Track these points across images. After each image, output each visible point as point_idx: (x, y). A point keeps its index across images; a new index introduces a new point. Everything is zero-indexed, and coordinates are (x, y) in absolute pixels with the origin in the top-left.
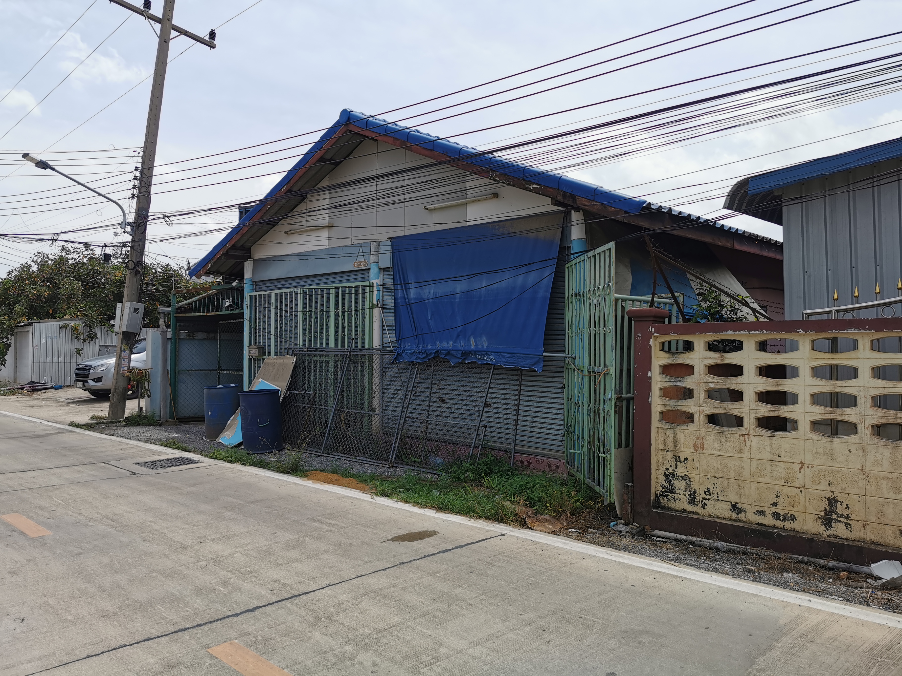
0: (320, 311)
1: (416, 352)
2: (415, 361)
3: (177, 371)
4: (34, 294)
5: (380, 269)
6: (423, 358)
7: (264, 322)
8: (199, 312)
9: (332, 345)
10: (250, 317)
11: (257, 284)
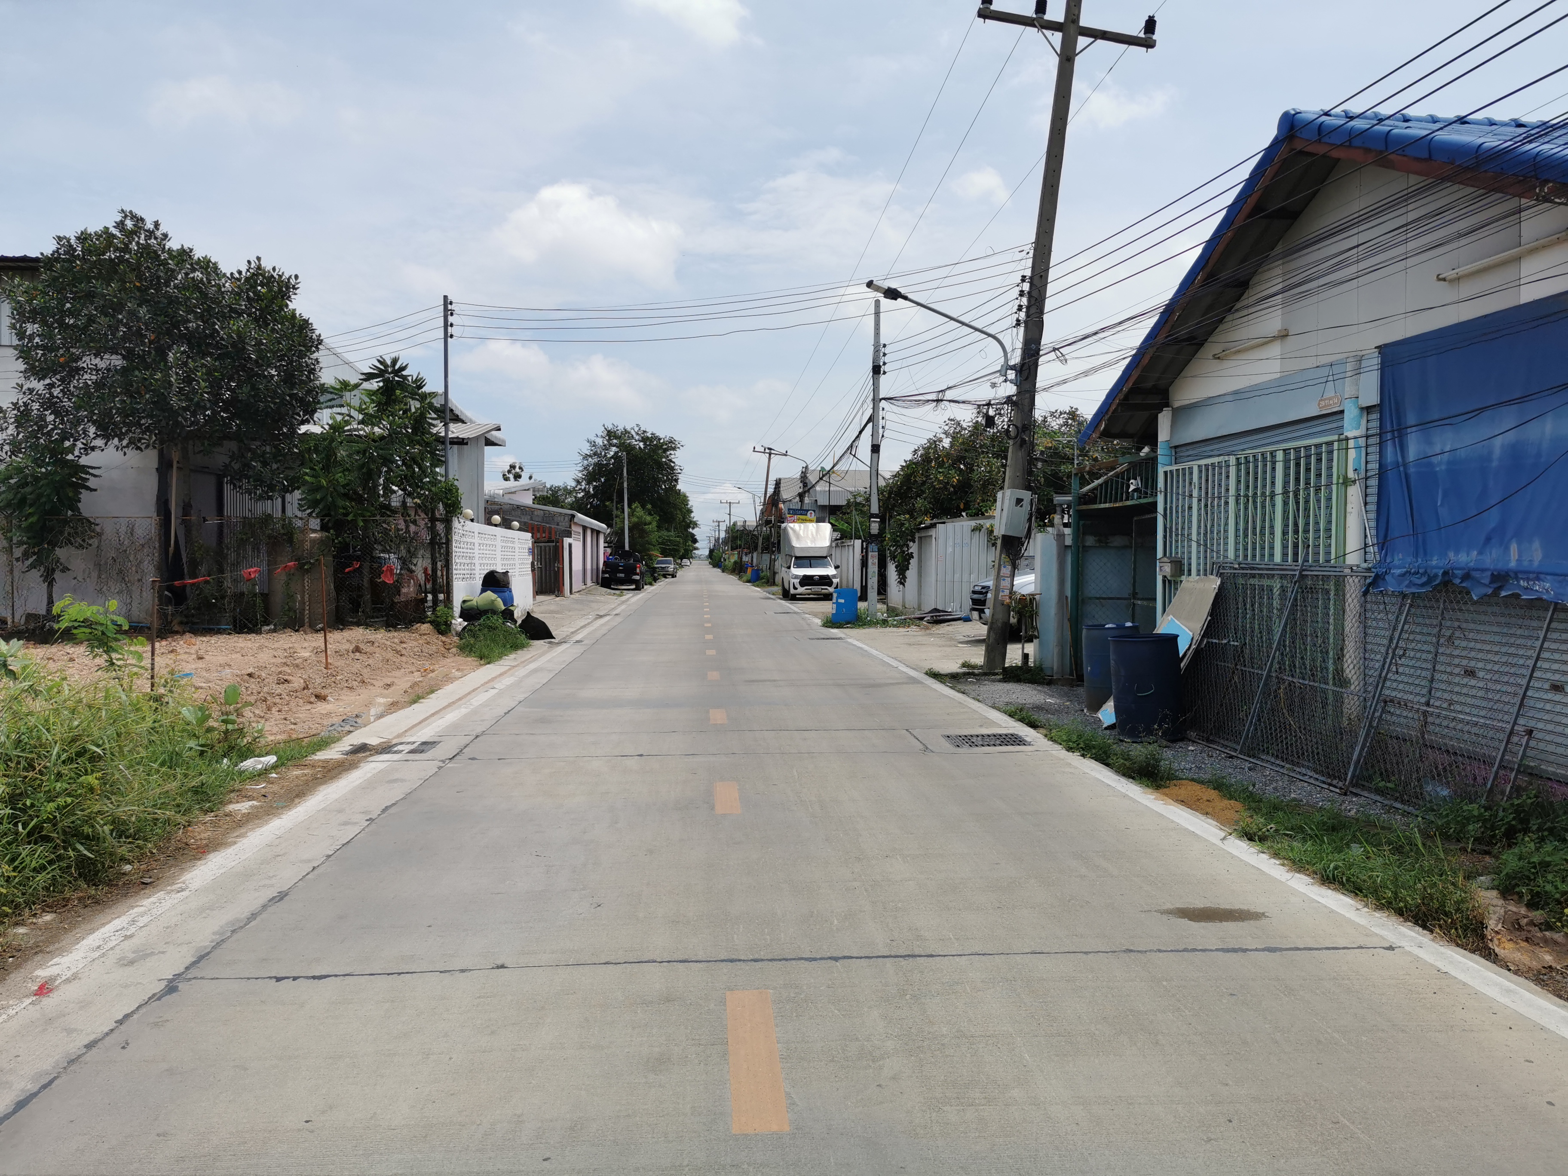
0: (1261, 496)
1: (1410, 573)
2: (1408, 591)
3: (1080, 599)
4: (940, 482)
5: (1362, 409)
6: (1423, 585)
7: (1183, 517)
8: (1105, 502)
9: (1278, 558)
10: (1165, 509)
11: (1178, 451)
